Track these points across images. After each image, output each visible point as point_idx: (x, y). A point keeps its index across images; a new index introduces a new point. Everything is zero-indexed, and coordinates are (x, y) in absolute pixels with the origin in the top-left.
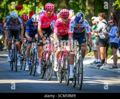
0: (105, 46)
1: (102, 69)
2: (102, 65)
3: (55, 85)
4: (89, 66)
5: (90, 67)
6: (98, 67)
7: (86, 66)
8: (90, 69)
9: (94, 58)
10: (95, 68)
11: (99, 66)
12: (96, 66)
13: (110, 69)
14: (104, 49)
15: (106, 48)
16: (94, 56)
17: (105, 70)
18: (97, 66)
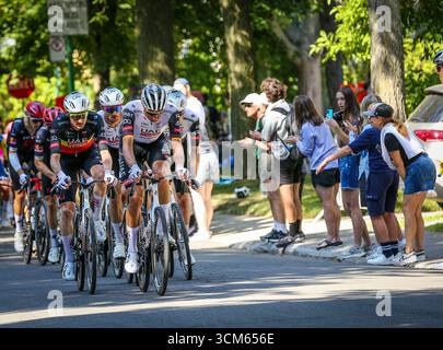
0: (295, 181)
1: (295, 253)
2: (293, 242)
3: (146, 316)
4: (253, 247)
5: (255, 250)
6: (281, 249)
7: (244, 248)
8: (257, 256)
9: (272, 219)
10: (274, 252)
11: (285, 245)
12: (274, 247)
13: (319, 249)
14: (293, 189)
15: (298, 185)
16: (270, 214)
17: (305, 256)
18: (279, 246)
